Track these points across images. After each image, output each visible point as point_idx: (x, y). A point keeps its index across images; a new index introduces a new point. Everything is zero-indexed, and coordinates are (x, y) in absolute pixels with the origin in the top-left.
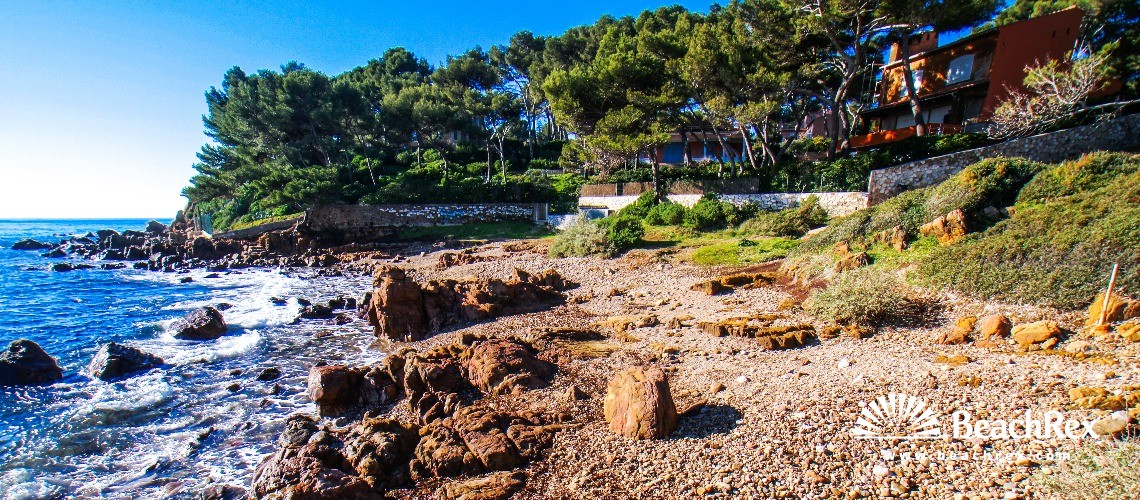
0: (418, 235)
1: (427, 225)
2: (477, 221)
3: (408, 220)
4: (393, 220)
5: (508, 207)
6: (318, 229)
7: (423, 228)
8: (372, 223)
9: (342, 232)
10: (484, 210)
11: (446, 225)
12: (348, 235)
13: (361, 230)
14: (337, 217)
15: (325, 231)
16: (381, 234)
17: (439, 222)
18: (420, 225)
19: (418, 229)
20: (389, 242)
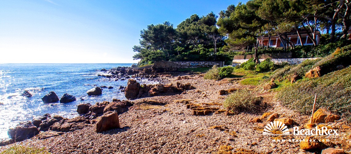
0: (184, 70)
1: (187, 67)
2: (202, 67)
3: (181, 66)
4: (177, 66)
5: (212, 62)
6: (157, 68)
7: (186, 68)
8: (171, 67)
9: (163, 69)
10: (204, 63)
11: (192, 67)
12: (165, 70)
13: (169, 68)
14: (163, 65)
15: (159, 68)
16: (174, 70)
17: (190, 67)
18: (185, 67)
19: (184, 69)
20: (175, 72)
